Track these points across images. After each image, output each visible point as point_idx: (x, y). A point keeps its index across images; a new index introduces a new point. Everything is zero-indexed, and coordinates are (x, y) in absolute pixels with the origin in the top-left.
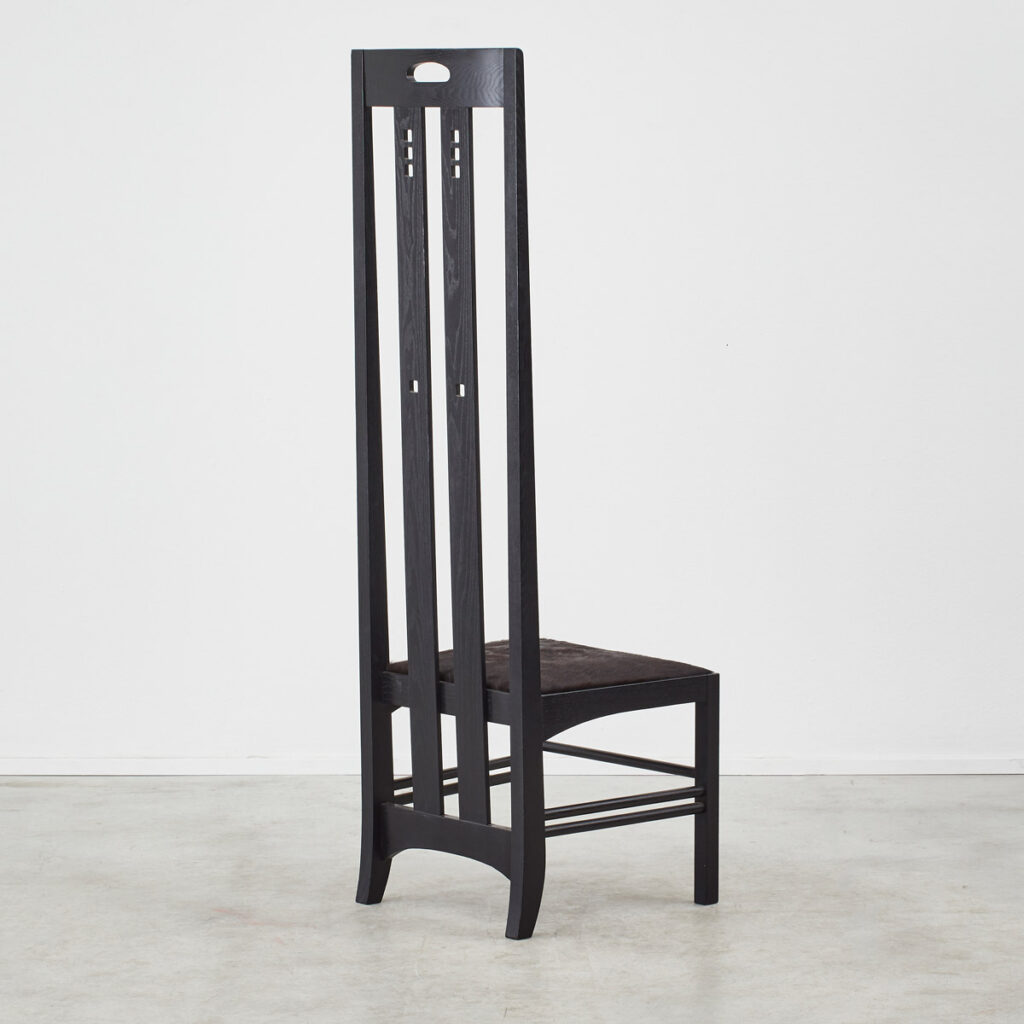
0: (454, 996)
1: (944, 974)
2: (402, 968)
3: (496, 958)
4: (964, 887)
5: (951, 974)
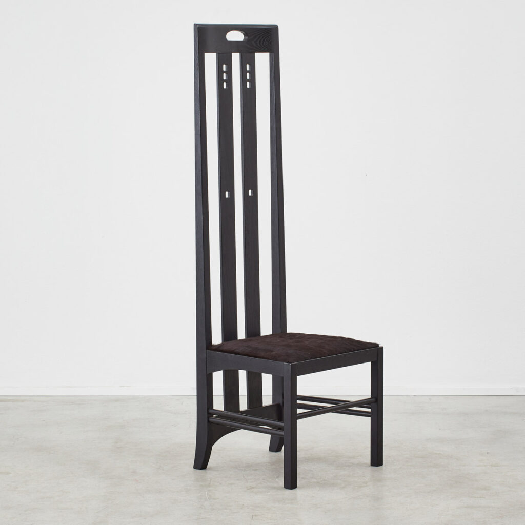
0: (226, 509)
1: (478, 497)
2: (200, 494)
3: (248, 489)
4: (488, 453)
5: (481, 498)
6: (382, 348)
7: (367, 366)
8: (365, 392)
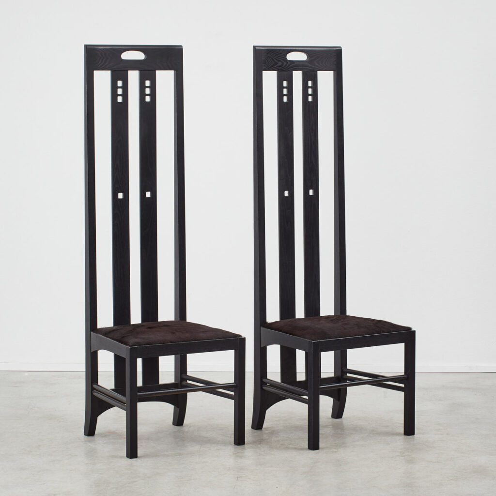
6: (414, 332)
7: (401, 347)
8: (399, 369)
